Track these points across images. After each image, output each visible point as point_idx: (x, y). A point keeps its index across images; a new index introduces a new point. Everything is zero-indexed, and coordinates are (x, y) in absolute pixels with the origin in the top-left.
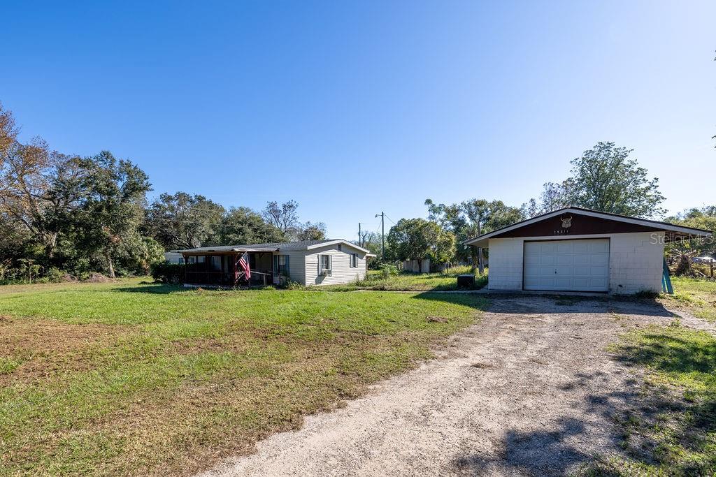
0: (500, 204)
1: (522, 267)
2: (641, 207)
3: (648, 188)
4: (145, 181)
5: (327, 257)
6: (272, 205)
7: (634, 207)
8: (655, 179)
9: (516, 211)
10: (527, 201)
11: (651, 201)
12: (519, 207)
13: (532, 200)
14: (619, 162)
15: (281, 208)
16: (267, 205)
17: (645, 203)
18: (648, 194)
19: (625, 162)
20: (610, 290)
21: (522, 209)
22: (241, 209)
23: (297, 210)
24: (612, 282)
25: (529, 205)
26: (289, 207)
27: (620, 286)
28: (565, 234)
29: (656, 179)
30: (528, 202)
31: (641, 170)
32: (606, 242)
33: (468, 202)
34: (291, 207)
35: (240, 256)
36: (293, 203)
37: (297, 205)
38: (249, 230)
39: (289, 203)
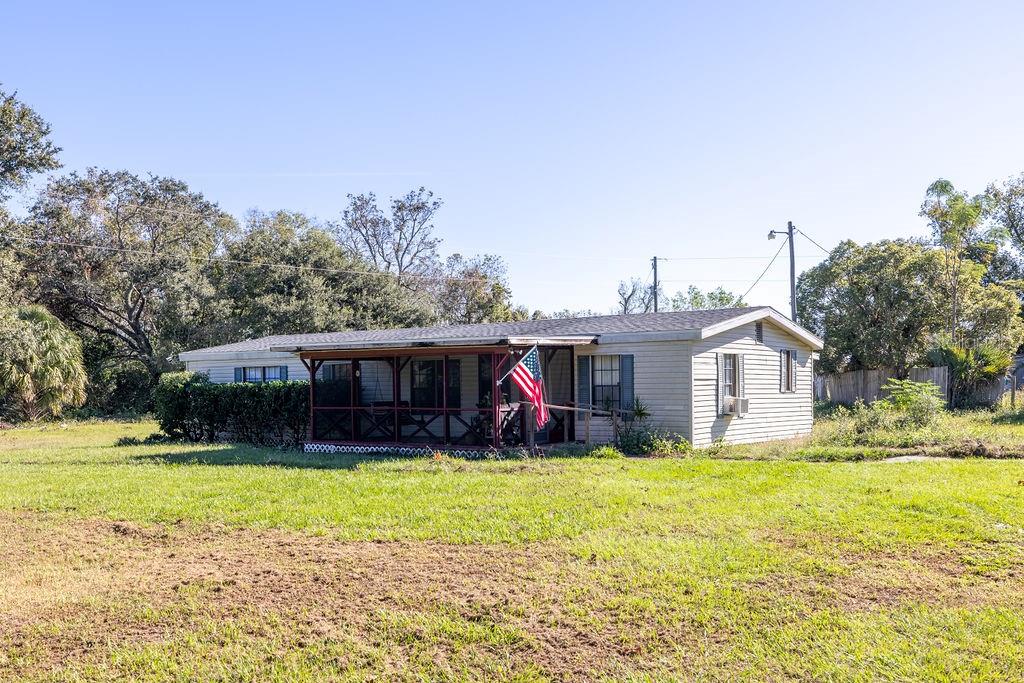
4: (43, 141)
5: (732, 359)
6: (361, 204)
15: (389, 215)
16: (346, 204)
22: (282, 218)
23: (435, 219)
26: (413, 209)
33: (1008, 188)
34: (418, 209)
35: (518, 357)
36: (424, 197)
37: (435, 203)
38: (318, 282)
39: (411, 196)
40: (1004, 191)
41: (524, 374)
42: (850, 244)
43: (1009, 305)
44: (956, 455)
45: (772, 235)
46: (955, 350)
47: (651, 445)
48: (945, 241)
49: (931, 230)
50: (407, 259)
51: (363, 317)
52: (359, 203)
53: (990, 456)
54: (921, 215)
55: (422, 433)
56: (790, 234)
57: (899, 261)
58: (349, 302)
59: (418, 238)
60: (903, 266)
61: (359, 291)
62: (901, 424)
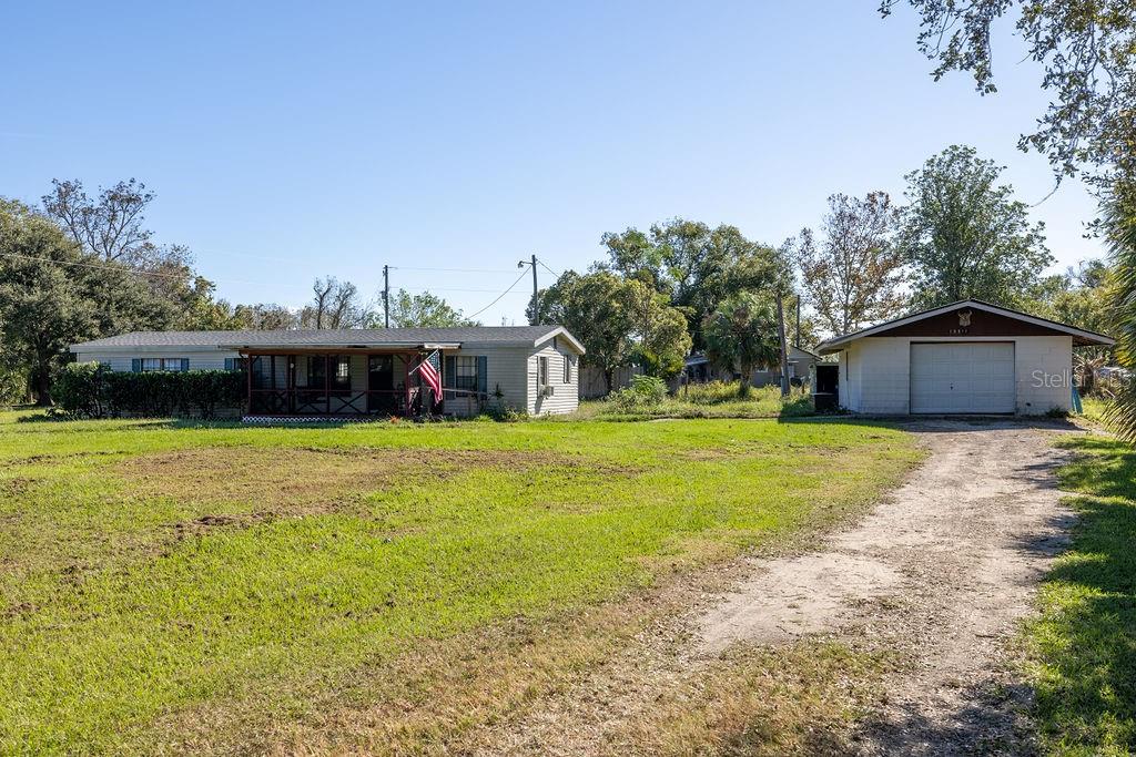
0: (732, 233)
1: (908, 379)
2: (1019, 272)
3: (1029, 239)
5: (543, 359)
7: (1009, 273)
8: (1040, 223)
9: (769, 255)
10: (797, 233)
11: (1035, 263)
12: (777, 245)
13: (805, 232)
14: (984, 187)
16: (50, 190)
17: (1026, 264)
18: (1030, 249)
19: (994, 187)
20: (1017, 410)
21: (782, 251)
24: (1019, 399)
25: (799, 243)
27: (1029, 404)
28: (963, 335)
29: (1042, 224)
30: (797, 236)
31: (1020, 205)
32: (1010, 346)
33: (666, 228)
34: (129, 200)
35: (425, 357)
36: (135, 189)
37: (148, 196)
38: (59, 273)
39: (120, 187)
40: (664, 230)
41: (429, 369)
42: (572, 273)
43: (681, 324)
44: (687, 417)
45: (520, 265)
46: (649, 355)
47: (505, 415)
48: (622, 263)
49: (609, 257)
50: (115, 252)
51: (107, 309)
52: (63, 189)
53: (706, 418)
54: (602, 243)
55: (348, 409)
56: (534, 264)
57: (609, 288)
58: (92, 295)
59: (127, 229)
60: (610, 292)
61: (98, 283)
62: (648, 402)
